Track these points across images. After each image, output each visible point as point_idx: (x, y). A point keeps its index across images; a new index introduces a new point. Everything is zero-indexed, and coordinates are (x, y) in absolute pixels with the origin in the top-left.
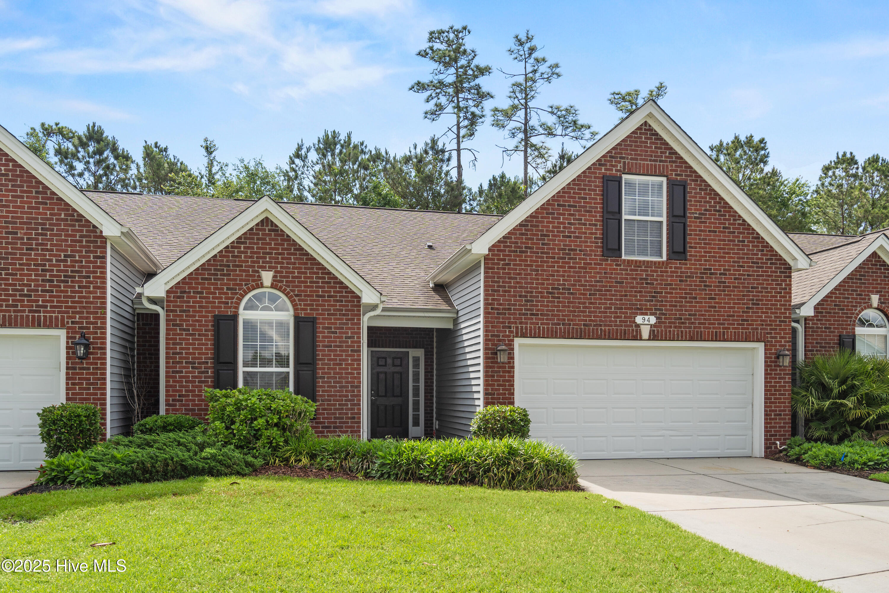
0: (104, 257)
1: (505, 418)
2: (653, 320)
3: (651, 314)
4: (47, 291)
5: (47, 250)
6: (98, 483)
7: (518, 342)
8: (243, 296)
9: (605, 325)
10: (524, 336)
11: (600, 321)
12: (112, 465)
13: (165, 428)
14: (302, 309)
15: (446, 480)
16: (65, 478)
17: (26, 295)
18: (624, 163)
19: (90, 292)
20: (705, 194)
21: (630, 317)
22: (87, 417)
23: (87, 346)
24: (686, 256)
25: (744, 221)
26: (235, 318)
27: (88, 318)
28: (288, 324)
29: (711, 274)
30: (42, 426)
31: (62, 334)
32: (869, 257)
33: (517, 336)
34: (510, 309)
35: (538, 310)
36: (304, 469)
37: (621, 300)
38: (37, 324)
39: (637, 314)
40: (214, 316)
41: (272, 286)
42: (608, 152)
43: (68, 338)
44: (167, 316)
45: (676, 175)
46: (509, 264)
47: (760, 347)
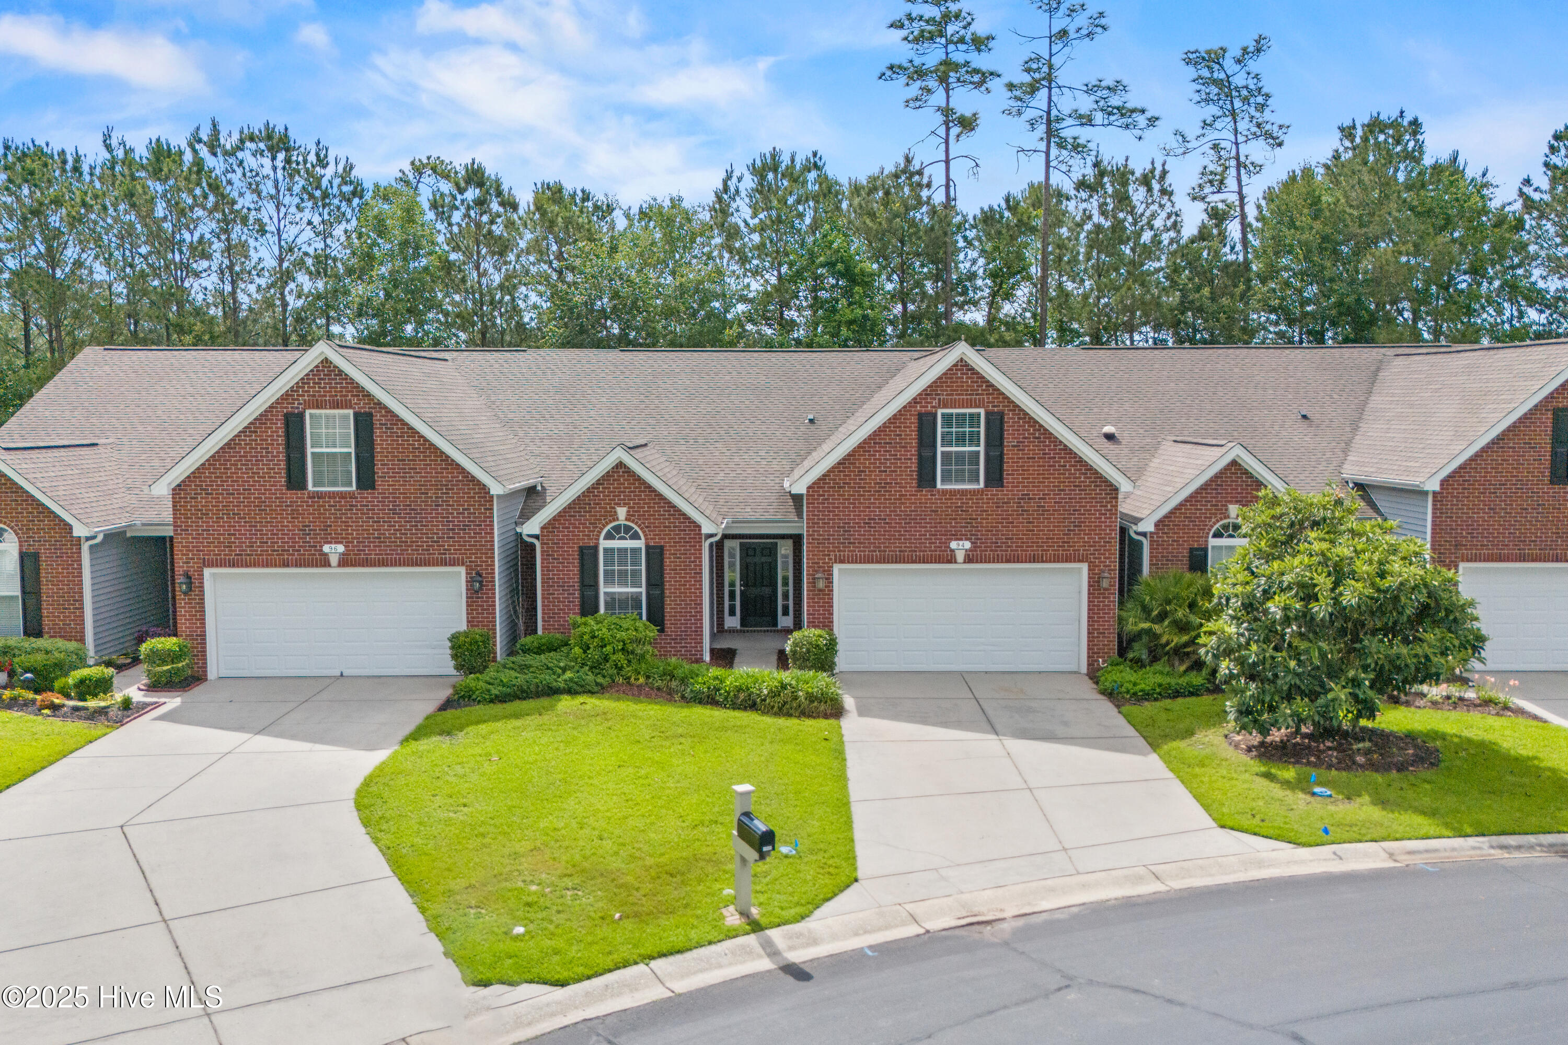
0: (492, 509)
1: (811, 644)
2: (968, 545)
3: (966, 539)
4: (451, 538)
5: (450, 505)
6: (492, 701)
7: (837, 568)
8: (602, 529)
9: (920, 551)
10: (842, 562)
11: (916, 547)
12: (500, 688)
13: (539, 651)
14: (652, 539)
15: (735, 707)
16: (470, 697)
17: (435, 542)
18: (939, 399)
19: (482, 537)
20: (1024, 422)
21: (945, 543)
22: (483, 642)
23: (481, 582)
24: (1003, 483)
25: (1065, 446)
26: (596, 548)
27: (481, 557)
28: (641, 549)
29: (1029, 499)
30: (452, 648)
31: (462, 570)
32: (1228, 465)
33: (836, 562)
34: (829, 539)
35: (855, 539)
36: (640, 687)
37: (936, 527)
38: (444, 563)
39: (951, 539)
40: (580, 547)
41: (626, 519)
42: (924, 390)
43: (467, 573)
44: (542, 548)
45: (993, 406)
46: (828, 499)
47: (1084, 567)
